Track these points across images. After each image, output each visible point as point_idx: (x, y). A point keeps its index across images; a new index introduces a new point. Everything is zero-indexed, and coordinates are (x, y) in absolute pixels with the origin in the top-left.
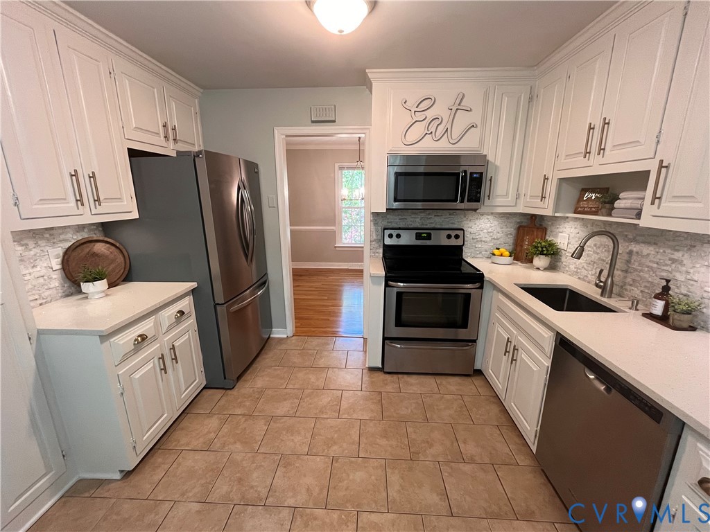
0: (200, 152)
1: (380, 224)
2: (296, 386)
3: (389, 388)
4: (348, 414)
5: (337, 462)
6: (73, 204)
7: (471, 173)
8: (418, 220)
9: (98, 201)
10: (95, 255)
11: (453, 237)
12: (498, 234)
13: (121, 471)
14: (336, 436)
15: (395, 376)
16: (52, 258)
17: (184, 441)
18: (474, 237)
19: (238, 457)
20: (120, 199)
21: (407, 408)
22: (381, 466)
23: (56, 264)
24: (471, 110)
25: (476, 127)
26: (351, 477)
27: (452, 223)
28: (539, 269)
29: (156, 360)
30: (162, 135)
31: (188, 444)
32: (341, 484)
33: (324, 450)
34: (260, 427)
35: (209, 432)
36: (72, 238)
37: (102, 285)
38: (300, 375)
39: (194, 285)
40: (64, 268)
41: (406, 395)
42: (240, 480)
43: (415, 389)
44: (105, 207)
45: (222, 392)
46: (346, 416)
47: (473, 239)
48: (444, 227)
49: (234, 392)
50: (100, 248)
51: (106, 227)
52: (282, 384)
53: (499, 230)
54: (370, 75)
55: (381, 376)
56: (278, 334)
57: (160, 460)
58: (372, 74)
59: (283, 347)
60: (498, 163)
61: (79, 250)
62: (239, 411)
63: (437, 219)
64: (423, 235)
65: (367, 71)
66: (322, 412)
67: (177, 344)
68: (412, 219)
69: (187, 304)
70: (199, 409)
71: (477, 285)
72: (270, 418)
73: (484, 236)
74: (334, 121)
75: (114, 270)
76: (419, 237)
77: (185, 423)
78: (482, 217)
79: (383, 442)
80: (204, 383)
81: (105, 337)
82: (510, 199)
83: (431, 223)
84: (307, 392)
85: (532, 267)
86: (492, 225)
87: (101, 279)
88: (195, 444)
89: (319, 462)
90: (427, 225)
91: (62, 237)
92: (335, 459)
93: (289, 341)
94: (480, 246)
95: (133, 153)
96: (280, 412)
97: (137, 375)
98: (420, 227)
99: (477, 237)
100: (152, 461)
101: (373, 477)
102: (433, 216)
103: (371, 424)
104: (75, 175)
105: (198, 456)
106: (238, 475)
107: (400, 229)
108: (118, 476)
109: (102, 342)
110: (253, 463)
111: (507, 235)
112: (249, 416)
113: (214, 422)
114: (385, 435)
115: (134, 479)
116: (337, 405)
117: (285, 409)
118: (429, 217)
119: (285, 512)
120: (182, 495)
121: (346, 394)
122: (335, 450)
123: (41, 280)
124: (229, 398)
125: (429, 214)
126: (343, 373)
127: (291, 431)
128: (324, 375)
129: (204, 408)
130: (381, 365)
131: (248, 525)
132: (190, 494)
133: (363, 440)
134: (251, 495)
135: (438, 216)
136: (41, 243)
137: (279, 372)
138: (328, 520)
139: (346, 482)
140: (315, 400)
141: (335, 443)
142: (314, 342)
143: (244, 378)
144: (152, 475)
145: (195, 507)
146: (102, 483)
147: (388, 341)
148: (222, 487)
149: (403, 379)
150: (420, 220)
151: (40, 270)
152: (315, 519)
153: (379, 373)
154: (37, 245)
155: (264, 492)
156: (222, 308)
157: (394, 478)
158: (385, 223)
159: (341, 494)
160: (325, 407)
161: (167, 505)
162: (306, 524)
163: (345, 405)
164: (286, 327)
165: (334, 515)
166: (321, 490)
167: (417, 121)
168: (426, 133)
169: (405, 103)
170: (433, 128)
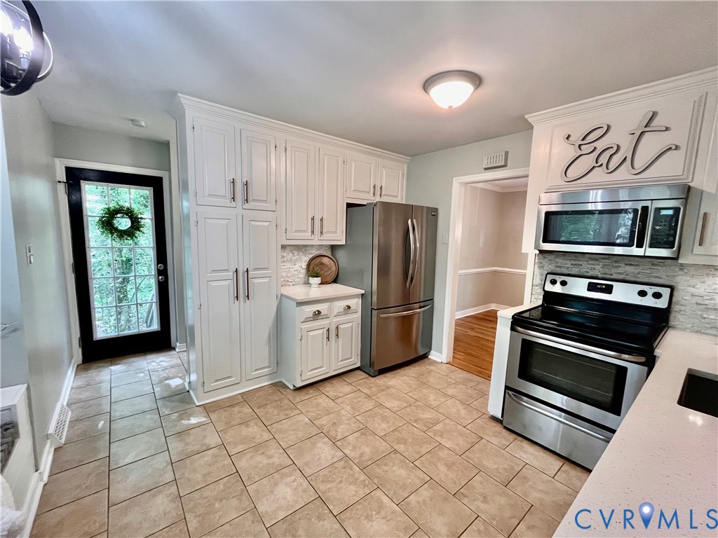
1: (545, 268)
2: (414, 397)
3: (494, 440)
4: (434, 435)
5: (395, 453)
6: (310, 233)
7: (658, 210)
9: (321, 232)
10: (322, 264)
11: (650, 294)
13: (294, 386)
14: (410, 440)
15: (513, 436)
16: (303, 262)
17: (327, 389)
18: (699, 302)
19: (343, 412)
20: (335, 232)
21: (494, 463)
22: (423, 479)
24: (667, 129)
25: (677, 148)
26: (394, 468)
29: (325, 330)
31: (327, 392)
32: (384, 467)
33: (394, 442)
34: (369, 405)
35: (341, 392)
37: (318, 280)
38: (425, 391)
39: (363, 292)
40: (307, 268)
41: (506, 454)
42: (335, 423)
43: (523, 456)
44: (325, 236)
45: (367, 376)
46: (431, 434)
47: (698, 304)
48: (638, 280)
49: (372, 380)
50: (325, 260)
51: (333, 248)
52: (406, 390)
54: (530, 120)
55: (498, 428)
56: (433, 356)
57: (311, 392)
59: (432, 368)
61: (315, 260)
62: (365, 391)
64: (599, 286)
65: (526, 117)
66: (416, 421)
67: (341, 327)
68: (590, 266)
69: (356, 303)
70: (344, 377)
71: (643, 359)
72: (378, 404)
74: (505, 166)
75: (328, 275)
76: (591, 287)
77: (335, 381)
80: (358, 365)
81: (301, 304)
83: (620, 273)
84: (418, 403)
87: (318, 277)
88: (331, 394)
89: (383, 446)
90: (612, 275)
91: (311, 251)
92: (396, 451)
93: (440, 366)
94: (713, 317)
96: (388, 405)
97: (311, 333)
99: (707, 302)
100: (308, 390)
101: (409, 480)
102: (623, 265)
103: (446, 452)
104: (313, 219)
105: (327, 400)
106: (336, 421)
107: (569, 275)
108: (292, 387)
110: (348, 420)
112: (369, 396)
113: (347, 389)
115: (297, 392)
116: (432, 424)
117: (393, 405)
118: (617, 265)
119: (340, 454)
120: (307, 412)
121: (447, 421)
122: (400, 448)
123: (296, 272)
124: (367, 381)
125: (616, 262)
126: (461, 407)
127: (384, 418)
128: (443, 400)
129: (350, 379)
130: (499, 416)
131: (319, 445)
132: (310, 414)
133: (428, 456)
134: (333, 434)
135: (631, 265)
136: (301, 253)
137: (411, 382)
138: (357, 475)
139: (387, 468)
140: (419, 412)
141: (405, 444)
142: (461, 375)
143: (386, 374)
144: (303, 396)
145: (307, 420)
146: (286, 387)
147: (510, 393)
148: (324, 421)
149: (519, 443)
150: (602, 268)
151: (297, 267)
152: (351, 470)
153: (499, 425)
154: (298, 254)
155: (339, 437)
156: (375, 312)
157: (425, 493)
158: (552, 268)
159: (378, 470)
160: (422, 419)
161: (298, 412)
162: (344, 468)
163: (438, 427)
164: (442, 352)
165: (363, 477)
166: (369, 460)
167: (581, 155)
168: (594, 167)
169: (567, 138)
170: (604, 159)
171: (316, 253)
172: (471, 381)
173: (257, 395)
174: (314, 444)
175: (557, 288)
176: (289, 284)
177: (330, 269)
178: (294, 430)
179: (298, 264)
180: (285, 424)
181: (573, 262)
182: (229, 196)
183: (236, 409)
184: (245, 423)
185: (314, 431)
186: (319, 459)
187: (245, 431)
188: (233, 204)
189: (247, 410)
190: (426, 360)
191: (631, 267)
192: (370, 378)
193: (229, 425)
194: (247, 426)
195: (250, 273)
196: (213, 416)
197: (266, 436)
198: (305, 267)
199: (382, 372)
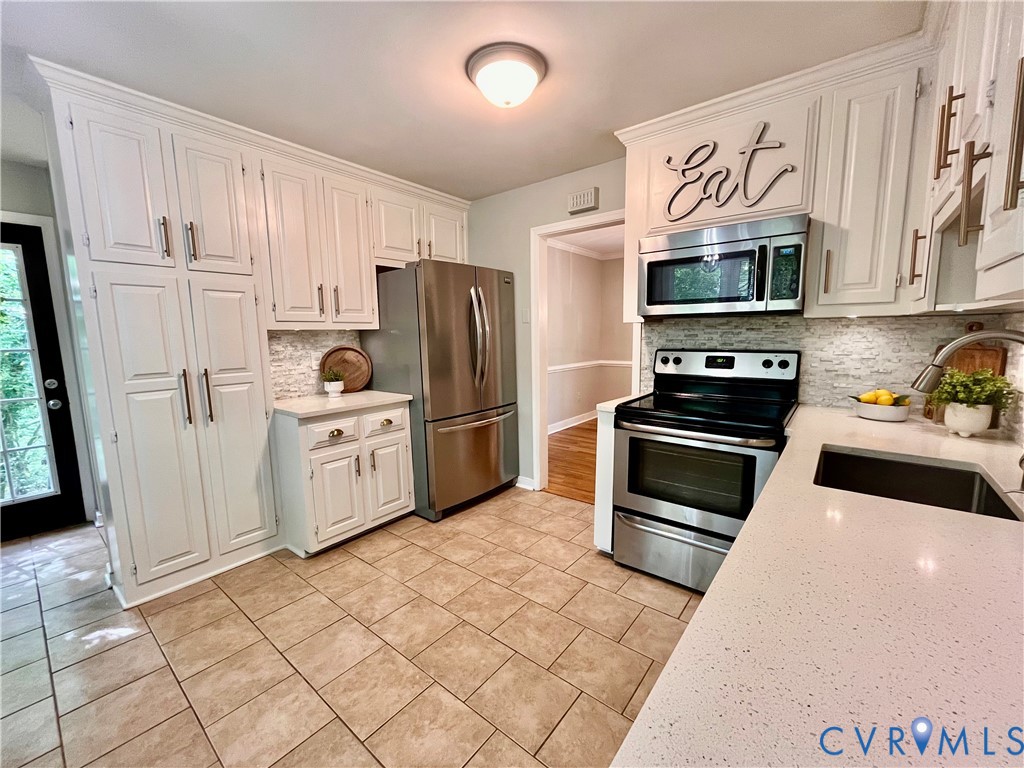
0: (419, 263)
1: (655, 344)
2: (494, 541)
3: (604, 583)
4: (522, 589)
5: (463, 626)
7: (777, 249)
8: (715, 336)
9: (337, 311)
10: (345, 361)
11: (776, 364)
12: (888, 364)
13: (307, 553)
14: (486, 603)
15: (628, 573)
16: (312, 359)
17: (361, 550)
18: (828, 368)
19: (385, 580)
20: (361, 310)
21: (604, 614)
22: (505, 655)
23: (315, 365)
24: (781, 145)
25: (793, 169)
26: (461, 648)
27: (781, 342)
28: (957, 434)
29: (353, 459)
30: (416, 251)
31: (362, 553)
32: (445, 649)
33: (462, 610)
34: (428, 562)
35: (385, 551)
36: (332, 345)
37: (339, 386)
38: (510, 531)
39: (410, 397)
40: (320, 370)
41: (619, 599)
42: (371, 598)
43: (643, 598)
44: (345, 316)
45: (426, 522)
46: (517, 589)
47: (827, 371)
48: (762, 348)
49: (434, 526)
50: (350, 356)
52: (483, 534)
53: (889, 353)
54: (620, 138)
55: (608, 565)
56: (523, 483)
57: (336, 557)
59: (520, 499)
61: (333, 355)
62: (422, 543)
63: (752, 335)
64: (719, 361)
65: (615, 133)
66: (495, 575)
67: (378, 453)
68: (706, 336)
69: (401, 416)
70: (390, 529)
71: (772, 443)
72: (441, 559)
73: (850, 365)
74: (595, 208)
75: (358, 377)
76: (711, 363)
77: (375, 535)
78: (845, 330)
79: (532, 634)
80: (412, 508)
81: (304, 421)
82: (878, 289)
83: (741, 342)
84: (499, 549)
86: (871, 346)
87: (337, 380)
88: (367, 555)
89: (445, 618)
90: (732, 345)
91: (324, 343)
92: (464, 623)
93: (530, 495)
94: (844, 385)
95: (380, 270)
96: (455, 558)
97: (329, 466)
98: (719, 347)
99: (837, 367)
100: (331, 554)
101: (483, 662)
102: (744, 331)
103: (538, 611)
104: (321, 289)
105: (361, 565)
106: (372, 594)
107: (683, 350)
108: (303, 555)
109: (300, 425)
110: (392, 590)
111: (912, 366)
112: (426, 551)
113: (394, 544)
114: (540, 630)
115: (312, 561)
116: (519, 574)
117: (463, 558)
118: (737, 331)
119: (377, 643)
120: (326, 588)
121: (541, 568)
122: (472, 616)
123: (302, 376)
124: (426, 529)
125: (736, 327)
126: (559, 545)
127: (449, 579)
128: (534, 540)
129: (399, 530)
130: (608, 549)
131: (342, 635)
132: (331, 591)
133: (512, 621)
134: (366, 614)
135: (753, 329)
136: (307, 346)
137: (491, 522)
138: (402, 671)
139: (452, 649)
140: (501, 561)
141: (479, 609)
142: (559, 503)
143: (454, 517)
144: (323, 565)
145: (325, 601)
146: (293, 556)
147: (620, 514)
148: (354, 598)
149: (636, 580)
150: (721, 336)
151: (303, 367)
152: (393, 663)
153: (609, 561)
154: (304, 348)
155: (378, 616)
156: (430, 426)
157: (506, 676)
158: (662, 343)
159: (436, 656)
160: (503, 571)
161: (312, 590)
162: (383, 662)
163: (527, 578)
164: (533, 476)
165: (411, 671)
166: (423, 643)
167: (686, 184)
168: (702, 199)
169: (669, 161)
170: (712, 189)
171: (335, 345)
172: (573, 509)
173: (242, 575)
174: (335, 634)
175: (670, 369)
176: (292, 394)
177: (360, 368)
178: (302, 620)
179: (305, 364)
180: (287, 613)
181: (686, 332)
182: (158, 246)
183: (199, 604)
184: (215, 623)
185: (336, 614)
186: (341, 656)
187: (212, 636)
188: (168, 261)
189: (222, 601)
190: (512, 490)
191: (753, 332)
192: (431, 525)
193: (183, 632)
194: (218, 627)
195: (213, 377)
196: (155, 623)
197: (252, 636)
198: (317, 368)
199: (449, 513)
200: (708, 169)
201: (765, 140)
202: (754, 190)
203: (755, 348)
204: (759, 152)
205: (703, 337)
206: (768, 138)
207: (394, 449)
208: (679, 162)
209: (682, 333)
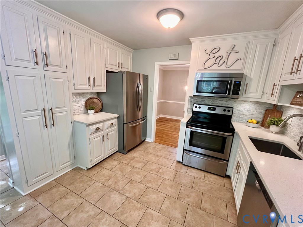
0: (124, 72)
1: (193, 102)
2: (147, 160)
3: (182, 171)
4: (161, 175)
5: (148, 189)
6: (88, 86)
7: (235, 81)
8: (210, 101)
9: (94, 86)
10: (94, 102)
11: (227, 111)
12: (253, 112)
13: (87, 168)
14: (152, 180)
15: (187, 167)
16: (82, 102)
17: (105, 165)
18: (239, 112)
19: (118, 175)
20: (101, 86)
21: (185, 180)
22: (164, 196)
23: (83, 103)
24: (238, 52)
25: (241, 59)
26: (151, 196)
27: (227, 104)
28: (272, 132)
29: (102, 137)
30: (118, 66)
31: (106, 167)
32: (146, 196)
33: (146, 183)
34: (129, 168)
35: (113, 165)
36: (89, 96)
37: (93, 111)
38: (150, 156)
39: (118, 115)
40: (85, 105)
41: (188, 175)
42: (116, 182)
43: (193, 174)
44: (96, 88)
46: (159, 175)
47: (239, 113)
48: (223, 106)
49: (126, 155)
50: (95, 100)
51: (98, 94)
52: (142, 157)
53: (255, 110)
54: (191, 41)
55: (181, 165)
56: (148, 140)
57: (97, 169)
58: (192, 40)
59: (148, 145)
60: (252, 77)
61: (90, 100)
62: (124, 162)
63: (220, 102)
64: (211, 108)
65: (190, 39)
66: (151, 171)
67: (109, 134)
68: (208, 101)
69: (115, 121)
70: (113, 157)
71: (231, 134)
72: (133, 167)
73: (244, 112)
74: (178, 59)
75: (98, 108)
76: (209, 109)
77: (108, 160)
78: (244, 103)
79: (169, 189)
80: (117, 150)
81: (88, 125)
82: (258, 94)
83: (217, 103)
84: (149, 162)
85: (269, 132)
86: (250, 107)
87: (93, 109)
88: (108, 167)
89: (142, 187)
90: (214, 104)
91: (86, 96)
92: (148, 187)
93: (151, 144)
94: (242, 117)
95: (107, 72)
96: (137, 166)
97: (95, 140)
98: (211, 104)
99: (241, 112)
100: (95, 168)
101: (159, 199)
103: (168, 181)
104: (89, 78)
105: (107, 171)
106: (116, 181)
107: (201, 104)
108: (86, 169)
109: (87, 127)
110: (122, 179)
111: (259, 113)
112: (127, 164)
113: (116, 163)
114: (171, 187)
115: (89, 171)
116: (158, 170)
117: (139, 166)
118: (217, 100)
119: (124, 197)
120: (99, 180)
121: (163, 167)
122: (150, 185)
123: (79, 107)
124: (123, 157)
125: (216, 99)
126: (166, 160)
127: (138, 173)
128: (158, 158)
129: (115, 157)
130: (181, 161)
131: (112, 196)
132: (101, 181)
133: (162, 185)
134: (117, 188)
135: (221, 100)
136: (81, 97)
137: (143, 153)
138: (136, 205)
139: (148, 196)
140: (151, 166)
141: (151, 183)
142: (161, 146)
143: (130, 152)
144: (94, 172)
145: (101, 185)
146: (82, 169)
148: (110, 182)
150: (212, 101)
151: (79, 105)
152: (132, 203)
154: (80, 98)
155: (121, 188)
156: (125, 125)
157: (167, 202)
158: (195, 102)
159: (145, 199)
160: (153, 169)
161: (94, 181)
162: (129, 203)
163: (161, 171)
164: (151, 138)
165: (139, 205)
166: (139, 195)
167: (210, 58)
168: (214, 63)
169: (205, 51)
170: (218, 61)
172: (165, 148)
173: (66, 178)
174: (109, 196)
175: (197, 110)
176: (76, 114)
177: (98, 105)
178: (96, 192)
179: (80, 103)
180: (89, 191)
182: (33, 60)
183: (54, 190)
184: (64, 197)
185: (107, 189)
186: (115, 203)
187: (66, 202)
188: (37, 67)
189: (62, 189)
190: (145, 142)
191: (221, 101)
192: (124, 155)
193: (53, 202)
194: (66, 198)
195: (53, 110)
196: (40, 199)
197: (80, 201)
198: (84, 104)
200: (217, 55)
201: (234, 50)
202: (229, 63)
203: (221, 105)
204: (232, 53)
205: (207, 101)
206: (235, 49)
207: (113, 132)
208: (209, 51)
209: (201, 100)
